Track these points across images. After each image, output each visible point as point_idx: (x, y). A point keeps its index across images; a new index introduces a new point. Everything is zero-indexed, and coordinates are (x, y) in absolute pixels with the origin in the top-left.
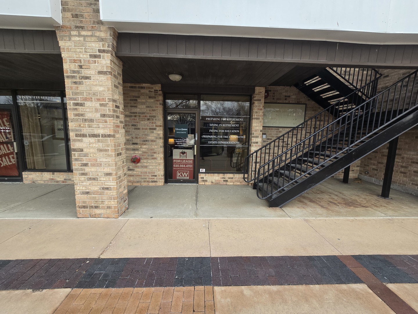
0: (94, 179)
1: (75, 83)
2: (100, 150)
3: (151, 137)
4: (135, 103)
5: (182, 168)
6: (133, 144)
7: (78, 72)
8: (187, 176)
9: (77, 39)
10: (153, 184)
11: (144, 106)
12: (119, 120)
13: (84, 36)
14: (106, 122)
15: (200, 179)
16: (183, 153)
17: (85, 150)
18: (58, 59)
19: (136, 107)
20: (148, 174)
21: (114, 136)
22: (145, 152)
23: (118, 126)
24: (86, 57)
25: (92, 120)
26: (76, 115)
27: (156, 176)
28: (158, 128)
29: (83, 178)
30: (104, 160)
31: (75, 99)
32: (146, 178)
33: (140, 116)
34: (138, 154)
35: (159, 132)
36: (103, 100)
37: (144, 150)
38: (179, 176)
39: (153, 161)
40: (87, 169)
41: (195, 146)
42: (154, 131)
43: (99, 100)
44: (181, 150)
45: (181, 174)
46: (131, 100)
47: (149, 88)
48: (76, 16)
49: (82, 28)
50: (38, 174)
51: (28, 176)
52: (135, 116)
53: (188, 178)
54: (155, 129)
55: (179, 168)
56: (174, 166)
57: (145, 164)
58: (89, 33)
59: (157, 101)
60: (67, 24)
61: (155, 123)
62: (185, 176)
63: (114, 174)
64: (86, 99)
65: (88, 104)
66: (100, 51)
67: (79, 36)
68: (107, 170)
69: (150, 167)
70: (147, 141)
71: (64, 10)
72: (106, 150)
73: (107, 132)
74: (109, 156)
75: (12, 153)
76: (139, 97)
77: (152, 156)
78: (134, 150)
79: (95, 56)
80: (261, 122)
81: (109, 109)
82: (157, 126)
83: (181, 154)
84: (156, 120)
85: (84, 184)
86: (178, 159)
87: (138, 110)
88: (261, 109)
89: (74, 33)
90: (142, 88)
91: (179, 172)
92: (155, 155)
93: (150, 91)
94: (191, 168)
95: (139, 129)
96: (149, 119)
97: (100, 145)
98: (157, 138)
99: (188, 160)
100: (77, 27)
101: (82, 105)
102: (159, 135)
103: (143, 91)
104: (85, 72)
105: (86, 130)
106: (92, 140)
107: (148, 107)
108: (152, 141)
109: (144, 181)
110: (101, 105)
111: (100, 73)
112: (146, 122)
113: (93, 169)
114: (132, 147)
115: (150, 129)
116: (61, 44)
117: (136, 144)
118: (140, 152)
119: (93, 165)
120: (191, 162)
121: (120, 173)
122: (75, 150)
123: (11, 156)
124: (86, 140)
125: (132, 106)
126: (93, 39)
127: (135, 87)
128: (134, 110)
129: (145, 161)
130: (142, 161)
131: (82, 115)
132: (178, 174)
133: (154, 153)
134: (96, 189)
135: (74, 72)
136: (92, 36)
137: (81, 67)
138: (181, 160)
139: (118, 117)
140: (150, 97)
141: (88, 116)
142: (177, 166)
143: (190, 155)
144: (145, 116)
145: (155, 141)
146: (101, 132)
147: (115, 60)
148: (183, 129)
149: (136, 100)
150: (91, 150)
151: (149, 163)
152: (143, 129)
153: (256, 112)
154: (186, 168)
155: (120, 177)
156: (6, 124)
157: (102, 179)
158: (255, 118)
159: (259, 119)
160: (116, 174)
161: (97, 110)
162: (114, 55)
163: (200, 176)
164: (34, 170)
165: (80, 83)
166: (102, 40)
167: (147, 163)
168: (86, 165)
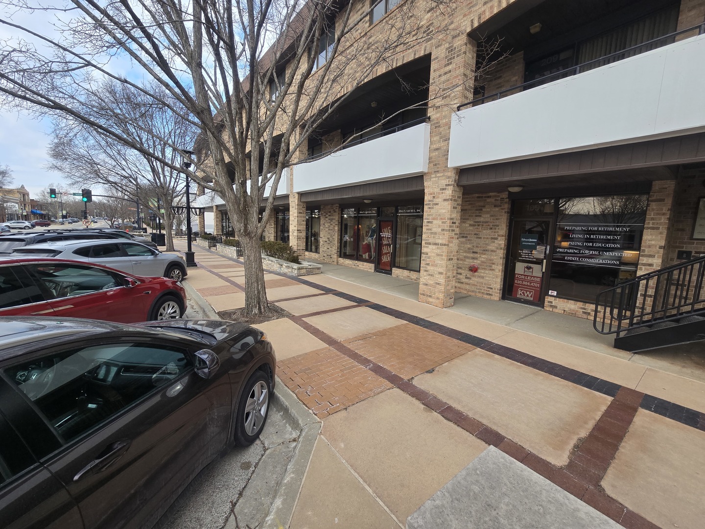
0: (432, 275)
1: (429, 208)
2: (438, 255)
3: (492, 247)
4: (480, 213)
5: (525, 285)
6: (474, 252)
7: (432, 201)
8: (531, 297)
9: (434, 179)
10: (488, 297)
11: (488, 216)
12: (454, 233)
13: (439, 177)
14: (444, 235)
15: (546, 303)
16: (529, 268)
17: (429, 254)
18: (422, 193)
19: (480, 216)
20: (484, 285)
21: (448, 245)
22: (483, 262)
23: (453, 238)
24: (437, 190)
25: (435, 233)
26: (427, 229)
27: (492, 289)
28: (499, 238)
29: (425, 273)
30: (439, 262)
31: (428, 219)
32: (481, 289)
33: (483, 225)
34: (476, 263)
35: (501, 242)
36: (444, 219)
37: (483, 259)
38: (521, 294)
39: (491, 272)
40: (429, 268)
41: (545, 261)
42: (496, 240)
43: (441, 219)
44: (526, 265)
45: (523, 293)
46: (477, 210)
47: (495, 196)
48: (436, 165)
49: (438, 171)
50: (401, 270)
51: (395, 271)
52: (479, 225)
53: (532, 299)
54: (496, 239)
55: (521, 284)
56: (516, 281)
57: (482, 274)
58: (442, 175)
59: (503, 209)
60: (430, 171)
61: (498, 232)
62: (528, 296)
64: (434, 219)
65: (435, 222)
66: (446, 185)
67: (436, 177)
68: (440, 270)
69: (487, 278)
70: (486, 250)
71: (430, 162)
72: (442, 255)
73: (444, 242)
74: (442, 259)
75: (389, 253)
76: (484, 206)
77: (491, 266)
78: (473, 258)
79: (443, 189)
80: (661, 233)
81: (446, 226)
82: (499, 236)
83: (526, 269)
84: (498, 229)
85: (426, 278)
86: (522, 275)
87: (482, 219)
88: (664, 214)
89: (433, 176)
90: (489, 197)
91: (521, 290)
92: (494, 267)
93: (496, 200)
94: (537, 287)
95: (480, 238)
96: (491, 229)
97: (438, 251)
98: (497, 248)
99: (534, 277)
100: (435, 172)
101: (431, 222)
102: (500, 245)
103: (489, 200)
104: (436, 201)
105: (431, 240)
106: (434, 247)
107: (492, 216)
108: (492, 251)
109: (479, 292)
110: (443, 222)
111: (445, 200)
112: (489, 231)
113: (432, 268)
114: (472, 255)
115: (492, 238)
116: (425, 184)
117: (476, 253)
118: (478, 262)
119: (432, 265)
120: (538, 280)
121: (450, 274)
122: (424, 253)
123: (388, 255)
124: (431, 247)
125: (476, 216)
126: (444, 178)
127: (482, 197)
128: (478, 219)
129: (482, 271)
130: (479, 271)
131: (430, 229)
132: (520, 292)
133: (493, 264)
134: (432, 283)
135: (430, 201)
136: (443, 176)
137: (434, 197)
138: (525, 276)
139: (453, 231)
140: (495, 206)
141: (434, 230)
142: (520, 282)
143: (538, 271)
144: (488, 225)
145: (495, 251)
146: (440, 241)
147: (457, 189)
148: (531, 240)
149: (481, 210)
150: (433, 254)
151: (486, 273)
152: (484, 238)
153: (653, 219)
154: (533, 287)
155: (449, 277)
156: (390, 231)
157: (436, 276)
159: (658, 228)
160: (446, 274)
161: (439, 226)
162: (455, 185)
163: (548, 299)
164: (399, 267)
165: (432, 208)
166: (449, 177)
167: (484, 273)
168: (428, 264)
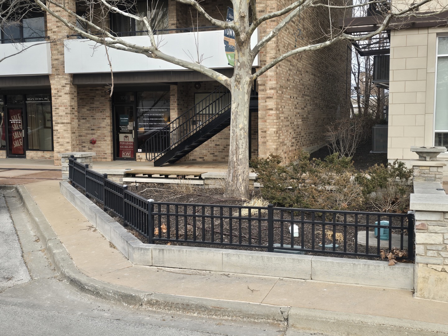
0: (62, 145)
1: (56, 99)
2: (65, 130)
3: (103, 124)
4: (93, 101)
5: (125, 148)
6: (92, 130)
7: (57, 94)
8: (130, 155)
9: (57, 79)
10: (105, 160)
11: (98, 103)
12: (74, 115)
13: (60, 78)
14: (67, 116)
15: (137, 157)
16: (126, 137)
17: (59, 130)
18: (50, 89)
19: (93, 103)
20: (101, 152)
21: (71, 123)
22: (99, 136)
23: (73, 118)
24: (60, 87)
25: (62, 116)
26: (56, 114)
27: (106, 154)
28: (107, 118)
29: (57, 145)
30: (66, 135)
31: (55, 106)
32: (100, 156)
33: (96, 110)
34: (94, 137)
35: (108, 121)
36: (67, 106)
37: (98, 134)
38: (124, 155)
39: (104, 142)
40: (59, 140)
41: (133, 131)
42: (105, 120)
43: (65, 106)
44: (124, 135)
45: (125, 154)
46: (91, 99)
47: (101, 90)
48: (57, 70)
49: (59, 74)
50: (35, 152)
51: (29, 154)
52: (93, 110)
53: (130, 157)
54: (105, 119)
55: (124, 148)
56: (120, 147)
57: (99, 145)
58: (62, 77)
59: (106, 98)
60: (53, 73)
61: (105, 114)
62: (128, 155)
63: (70, 143)
64: (60, 106)
65: (60, 108)
66: (65, 84)
67: (58, 78)
68: (68, 140)
69: (103, 147)
70: (100, 127)
71: (53, 67)
72: (67, 130)
73: (68, 121)
74: (68, 133)
75: (21, 138)
76: (95, 96)
77: (104, 138)
78: (92, 134)
79: (64, 86)
80: (176, 111)
81: (68, 111)
82: (106, 117)
83: (125, 138)
84: (106, 112)
85: (58, 147)
86: (123, 142)
87: (94, 106)
88: (175, 102)
89: (56, 77)
90: (97, 90)
91: (124, 152)
92: (106, 138)
93: (102, 92)
94: (132, 149)
95: (95, 119)
96: (101, 112)
97: (65, 128)
98: (106, 125)
99: (130, 142)
100: (57, 74)
101: (58, 109)
102: (108, 123)
103: (97, 92)
104: (60, 94)
105: (59, 121)
106: (62, 125)
107: (100, 103)
108: (103, 127)
109: (99, 158)
110: (66, 108)
111: (66, 94)
112: (100, 114)
113: (62, 140)
114: (91, 132)
115: (103, 119)
116: (51, 82)
117: (93, 130)
118: (96, 136)
119: (62, 138)
120: (132, 144)
121: (74, 143)
122: (55, 130)
123: (20, 140)
124: (59, 125)
125: (91, 103)
126: (63, 79)
127: (92, 90)
128: (92, 106)
129: (99, 142)
130: (97, 142)
131: (58, 113)
132: (123, 154)
133: (105, 136)
134: (63, 150)
135: (55, 94)
136: (62, 78)
137: (58, 91)
138: (125, 142)
139: (73, 114)
140: (102, 96)
141: (61, 114)
142: (122, 147)
143: (131, 138)
144: (99, 110)
145: (105, 128)
146: (65, 121)
147: (73, 86)
148: (125, 119)
149: (94, 99)
150: (62, 131)
151: (102, 144)
152: (97, 119)
153: (172, 104)
154: (129, 148)
155: (74, 145)
156: (19, 117)
157: (65, 145)
158: (172, 109)
159: (174, 109)
160: (72, 143)
161: (64, 111)
162: (71, 84)
163: (138, 154)
164: (33, 150)
165: (58, 99)
166: (66, 79)
167: (100, 144)
168: (59, 138)
